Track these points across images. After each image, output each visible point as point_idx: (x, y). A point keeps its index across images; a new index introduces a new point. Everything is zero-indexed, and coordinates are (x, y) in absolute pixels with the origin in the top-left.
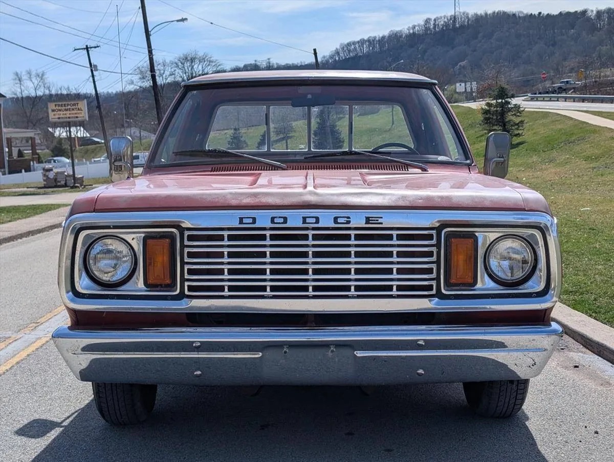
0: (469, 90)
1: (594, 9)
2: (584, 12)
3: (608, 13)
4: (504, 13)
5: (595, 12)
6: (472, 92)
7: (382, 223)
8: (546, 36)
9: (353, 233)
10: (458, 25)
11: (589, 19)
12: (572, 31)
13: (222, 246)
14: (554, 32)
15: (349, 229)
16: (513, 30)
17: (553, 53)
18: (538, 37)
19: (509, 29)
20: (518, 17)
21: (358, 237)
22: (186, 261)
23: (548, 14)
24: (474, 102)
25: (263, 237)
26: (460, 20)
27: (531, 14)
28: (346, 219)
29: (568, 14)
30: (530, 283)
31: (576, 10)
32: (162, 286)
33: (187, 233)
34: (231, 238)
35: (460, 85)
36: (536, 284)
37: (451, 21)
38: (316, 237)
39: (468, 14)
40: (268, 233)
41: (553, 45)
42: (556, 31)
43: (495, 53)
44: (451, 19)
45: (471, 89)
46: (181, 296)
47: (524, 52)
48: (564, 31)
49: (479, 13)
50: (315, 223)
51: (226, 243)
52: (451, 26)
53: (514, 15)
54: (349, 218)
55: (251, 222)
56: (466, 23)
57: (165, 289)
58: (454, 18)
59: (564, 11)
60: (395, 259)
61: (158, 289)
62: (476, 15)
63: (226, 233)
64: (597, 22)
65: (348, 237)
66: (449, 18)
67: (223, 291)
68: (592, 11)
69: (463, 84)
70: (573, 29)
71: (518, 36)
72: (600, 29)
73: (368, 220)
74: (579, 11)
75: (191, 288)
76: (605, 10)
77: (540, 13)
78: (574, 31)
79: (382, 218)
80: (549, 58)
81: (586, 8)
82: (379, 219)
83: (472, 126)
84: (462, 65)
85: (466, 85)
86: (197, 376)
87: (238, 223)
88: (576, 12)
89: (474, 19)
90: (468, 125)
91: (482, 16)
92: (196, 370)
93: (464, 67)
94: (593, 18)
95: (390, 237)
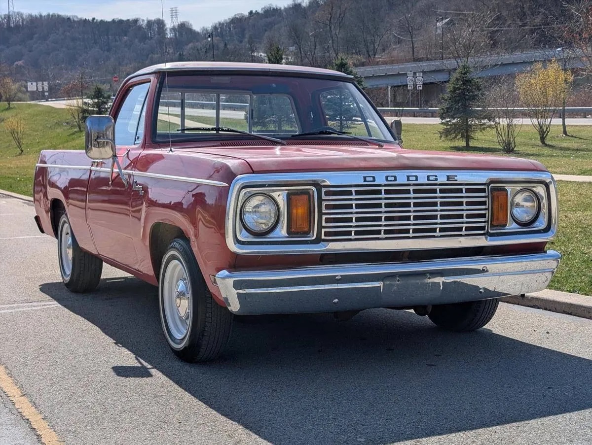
0: (40, 89)
1: (145, 19)
2: (136, 21)
3: (158, 24)
4: (59, 16)
5: (146, 22)
6: (43, 92)
7: (457, 180)
8: (100, 41)
9: (438, 188)
10: (12, 25)
11: (140, 27)
12: (125, 37)
13: (351, 200)
14: (108, 38)
15: (436, 185)
16: (68, 34)
17: (108, 58)
18: (93, 41)
19: (65, 32)
20: (72, 21)
21: (442, 191)
22: (323, 212)
23: (101, 21)
24: (46, 101)
25: (379, 192)
26: (14, 20)
27: (86, 19)
28: (434, 177)
29: (121, 21)
30: (537, 224)
31: (128, 18)
32: (301, 234)
33: (324, 190)
34: (357, 193)
35: (32, 84)
36: (541, 224)
37: (6, 20)
38: (415, 191)
39: (22, 15)
40: (383, 189)
41: (109, 50)
42: (110, 37)
43: (51, 55)
44: (5, 18)
45: (43, 88)
46: (318, 240)
47: (81, 56)
48: (117, 37)
49: (33, 14)
50: (415, 180)
51: (354, 197)
52: (6, 25)
53: (69, 19)
54: (436, 176)
55: (372, 180)
56: (21, 23)
57: (303, 236)
58: (8, 17)
59: (117, 18)
60: (465, 207)
61: (298, 236)
62: (31, 16)
63: (353, 189)
64: (148, 31)
65: (435, 191)
66: (3, 17)
67: (351, 235)
68: (143, 21)
69: (34, 84)
70: (126, 36)
71: (73, 39)
72: (151, 38)
73: (448, 178)
74: (131, 20)
75: (327, 234)
76: (155, 21)
77: (94, 19)
78: (127, 38)
79: (456, 176)
80: (104, 62)
81: (137, 17)
82: (455, 177)
83: (59, 125)
84: (19, 64)
85: (37, 84)
86: (335, 303)
87: (363, 180)
88: (128, 20)
89: (28, 20)
90: (54, 123)
91: (36, 17)
92: (334, 299)
93: (21, 67)
94: (144, 27)
95: (460, 191)
